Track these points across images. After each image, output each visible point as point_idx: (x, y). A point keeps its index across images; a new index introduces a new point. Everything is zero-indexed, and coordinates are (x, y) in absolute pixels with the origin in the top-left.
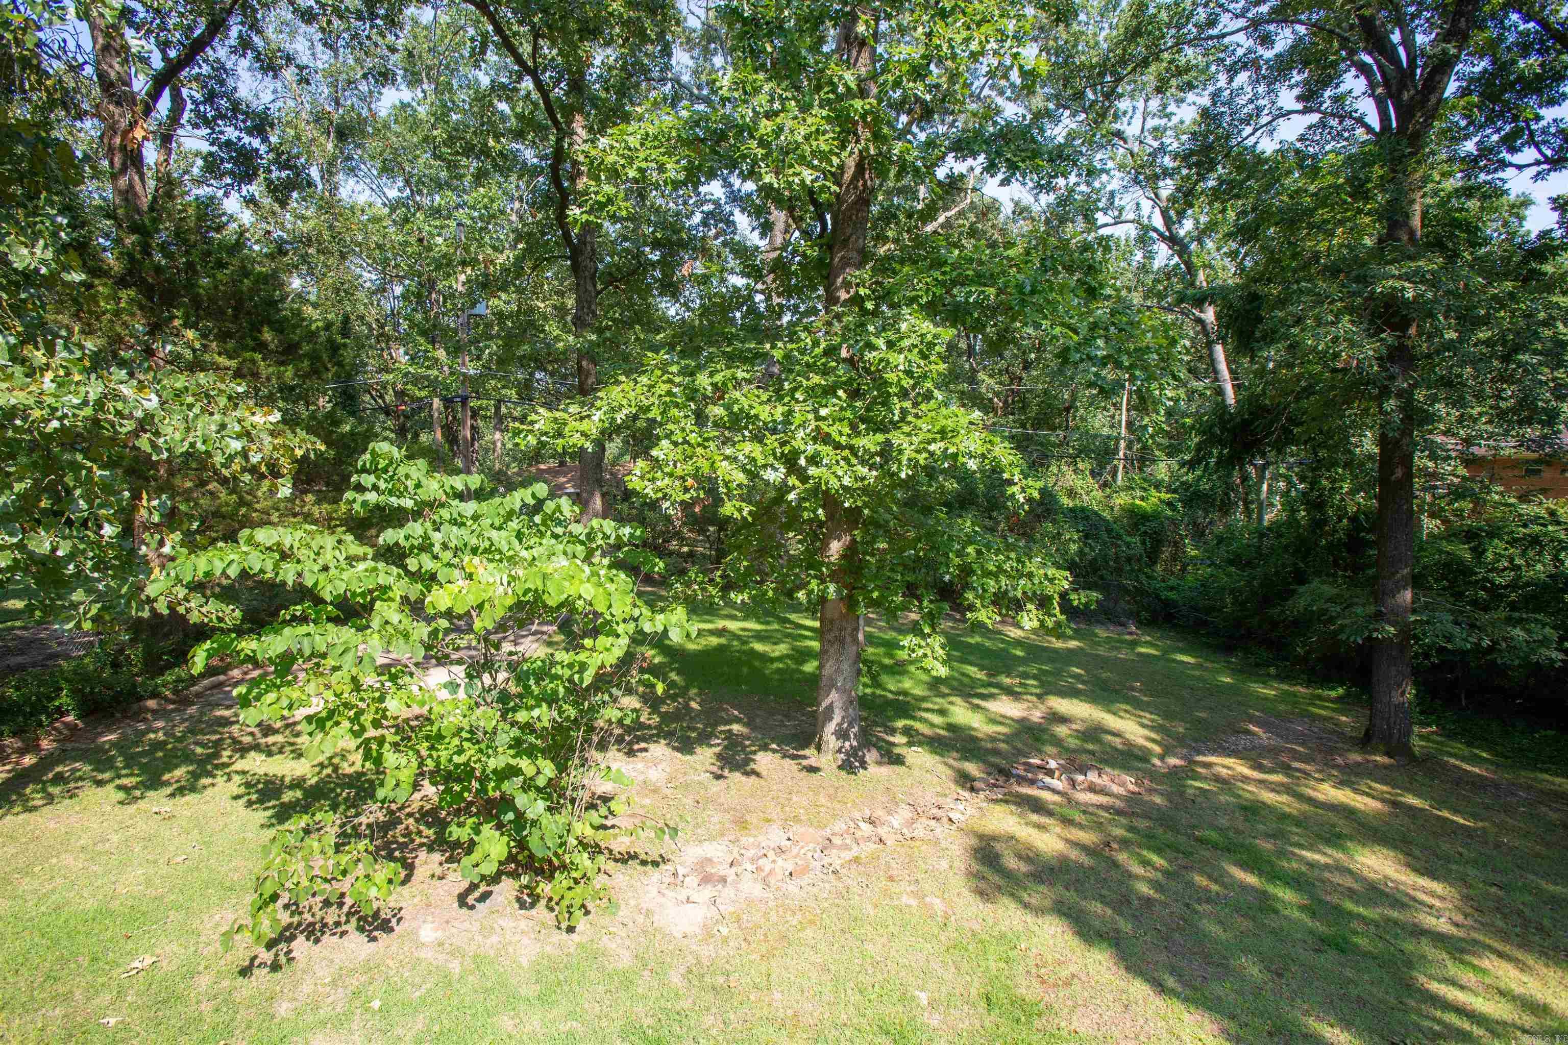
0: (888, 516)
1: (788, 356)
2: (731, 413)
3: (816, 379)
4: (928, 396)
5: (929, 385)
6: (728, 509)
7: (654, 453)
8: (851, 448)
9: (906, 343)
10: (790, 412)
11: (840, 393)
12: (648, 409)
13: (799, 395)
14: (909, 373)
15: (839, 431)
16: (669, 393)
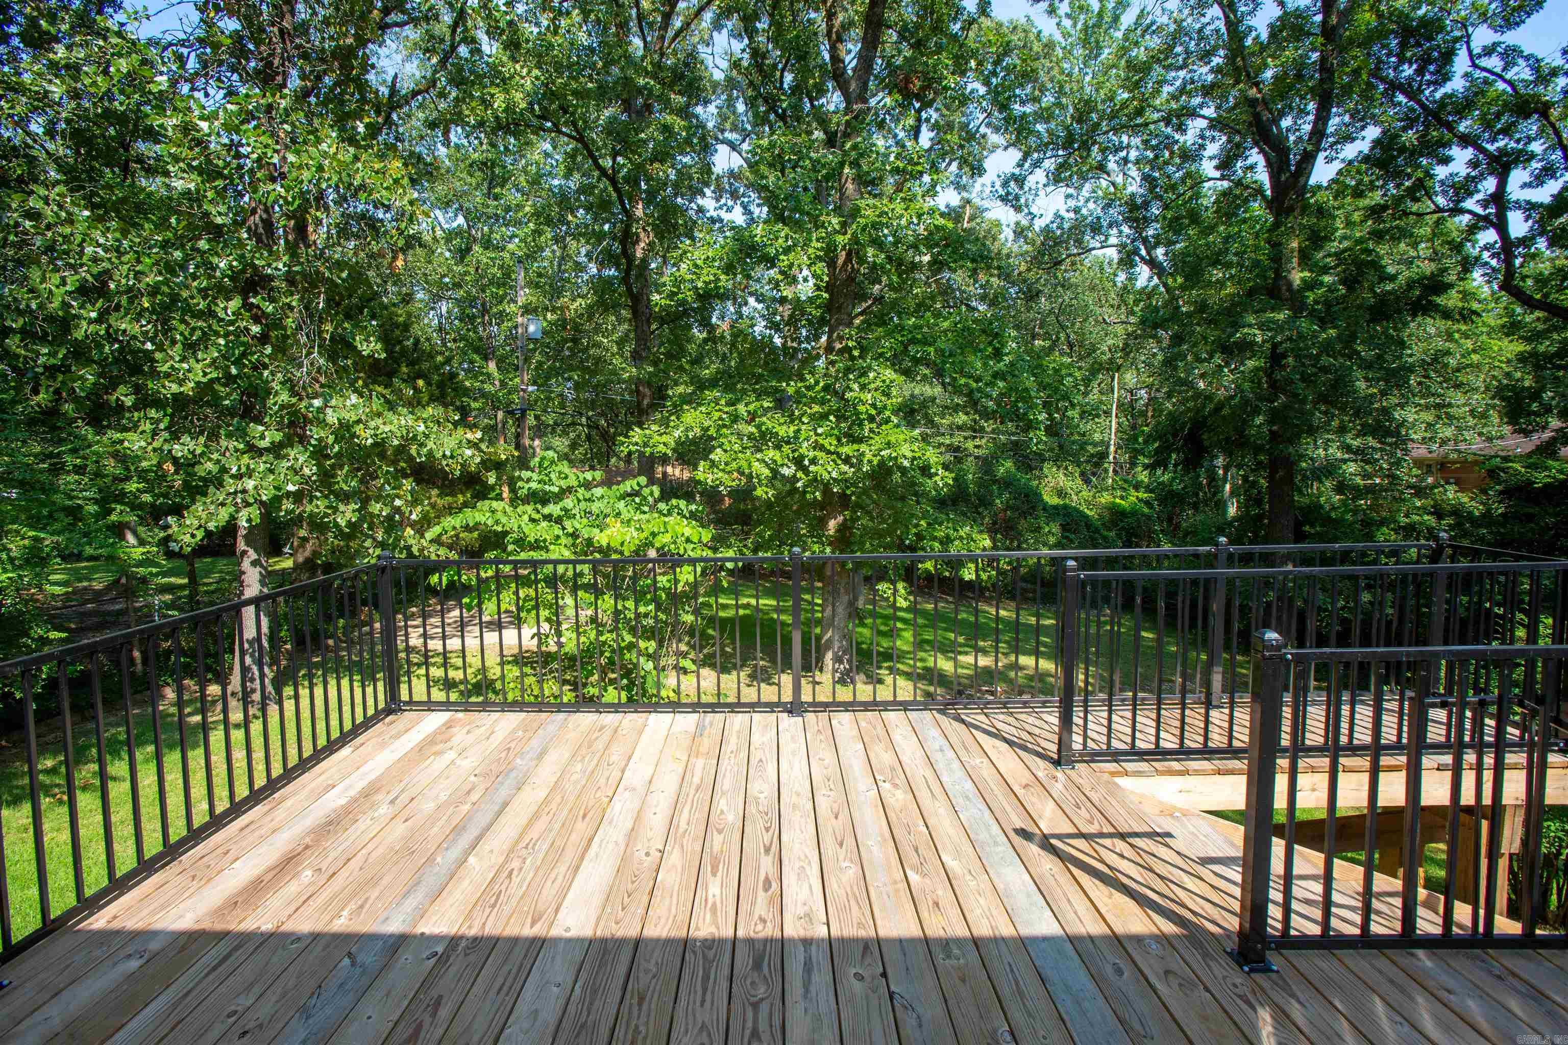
0: (868, 501)
1: (797, 392)
2: (760, 431)
3: (816, 408)
4: (887, 421)
5: (888, 413)
6: (759, 492)
7: (712, 456)
8: (838, 455)
9: (872, 386)
10: (799, 430)
11: (832, 418)
12: (708, 429)
13: (805, 420)
14: (874, 406)
15: (830, 443)
16: (720, 419)
